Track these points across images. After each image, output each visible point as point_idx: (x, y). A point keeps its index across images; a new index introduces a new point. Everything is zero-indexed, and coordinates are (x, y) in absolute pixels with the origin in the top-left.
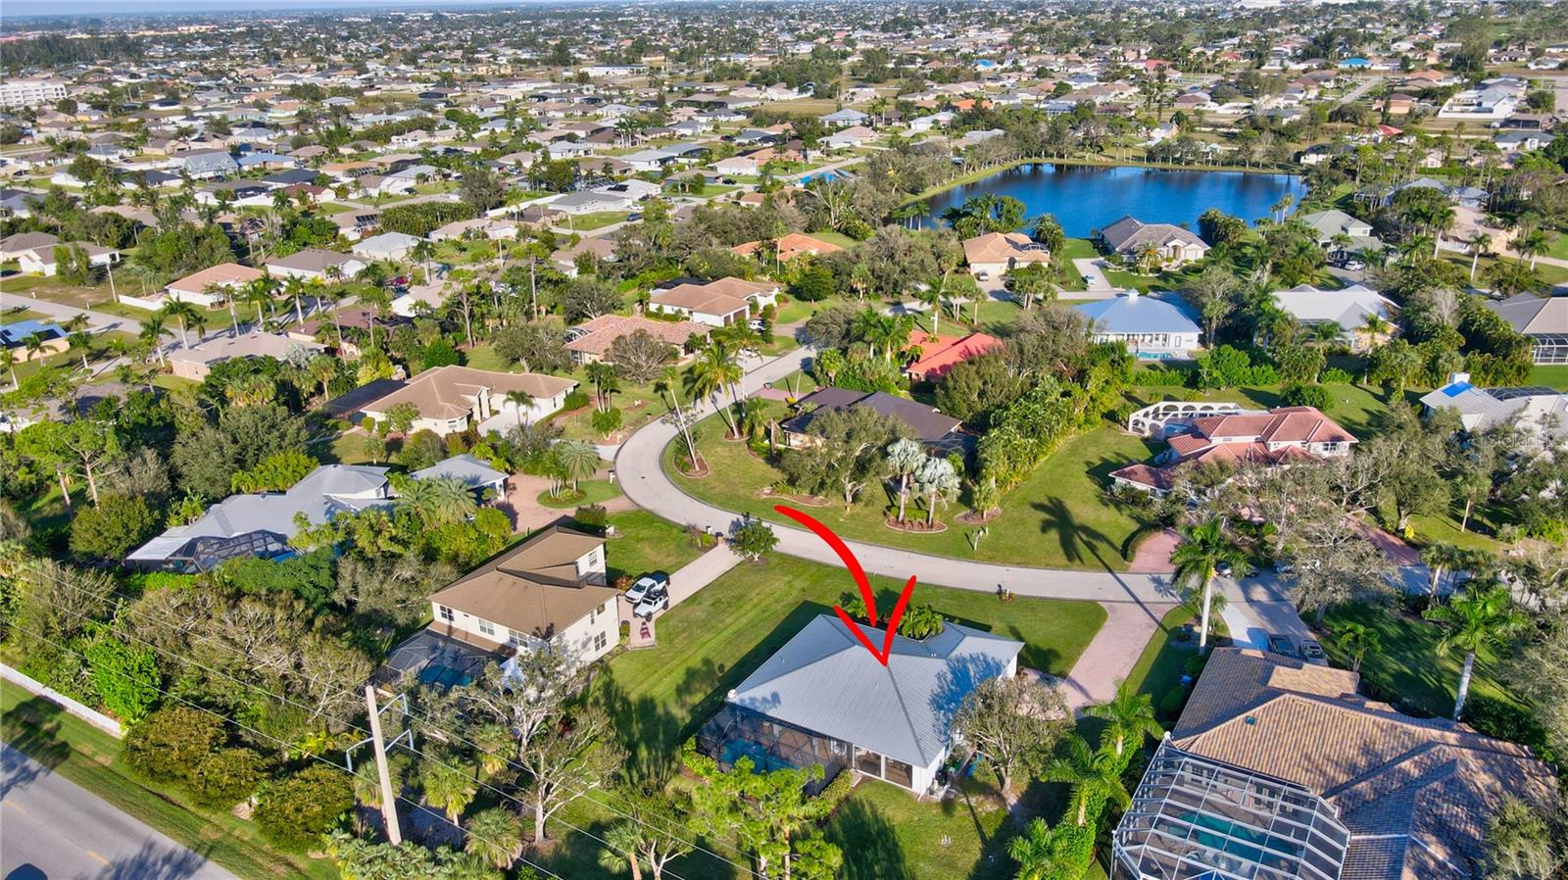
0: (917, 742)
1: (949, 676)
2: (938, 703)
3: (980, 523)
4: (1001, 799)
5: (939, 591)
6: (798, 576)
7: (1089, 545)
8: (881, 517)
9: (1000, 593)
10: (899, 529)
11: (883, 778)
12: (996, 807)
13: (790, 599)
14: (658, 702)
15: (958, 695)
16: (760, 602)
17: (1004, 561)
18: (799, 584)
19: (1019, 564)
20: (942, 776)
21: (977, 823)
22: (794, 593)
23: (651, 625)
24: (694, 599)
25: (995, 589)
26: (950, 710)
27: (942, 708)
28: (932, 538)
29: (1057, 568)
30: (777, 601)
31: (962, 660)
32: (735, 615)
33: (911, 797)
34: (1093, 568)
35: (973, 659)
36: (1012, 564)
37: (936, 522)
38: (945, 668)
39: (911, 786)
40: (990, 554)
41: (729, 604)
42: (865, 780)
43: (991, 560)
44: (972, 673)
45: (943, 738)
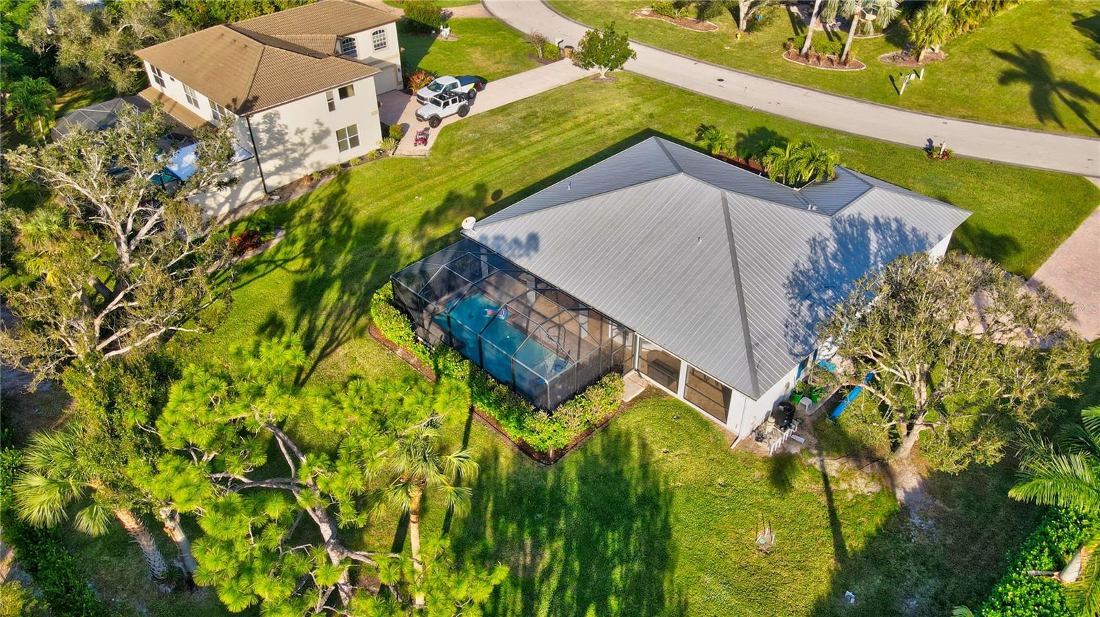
0: (749, 347)
1: (832, 246)
2: (801, 287)
3: (915, 66)
4: (886, 474)
5: (839, 137)
6: (649, 100)
7: (1073, 106)
8: (779, 49)
9: (930, 149)
10: (800, 64)
11: (680, 396)
12: (874, 488)
13: (629, 124)
14: (391, 228)
15: (841, 279)
16: (587, 122)
17: (941, 112)
18: (647, 109)
19: (963, 118)
20: (785, 413)
21: (832, 512)
22: (637, 118)
23: (434, 133)
24: (504, 110)
25: (923, 144)
26: (823, 303)
27: (808, 296)
28: (842, 77)
29: (1022, 127)
30: (610, 124)
31: (861, 225)
32: (548, 132)
33: (719, 442)
34: (1078, 133)
35: (878, 226)
36: (952, 116)
37: (853, 58)
38: (828, 232)
39: (724, 418)
40: (922, 101)
41: (545, 120)
42: (649, 393)
43: (923, 109)
44: (873, 247)
45: (798, 348)
